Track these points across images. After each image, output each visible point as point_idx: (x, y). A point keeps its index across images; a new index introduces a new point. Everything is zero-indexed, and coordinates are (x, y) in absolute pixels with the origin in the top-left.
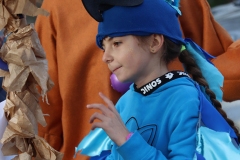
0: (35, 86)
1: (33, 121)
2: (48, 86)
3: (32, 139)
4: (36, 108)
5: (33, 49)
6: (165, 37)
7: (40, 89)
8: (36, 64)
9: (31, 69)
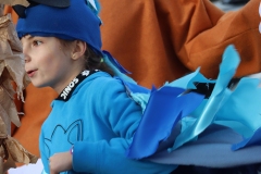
0: (10, 82)
1: (6, 120)
2: (24, 82)
3: (4, 140)
4: (9, 106)
5: (9, 41)
6: (88, 45)
7: (15, 85)
8: (12, 58)
9: (7, 64)
